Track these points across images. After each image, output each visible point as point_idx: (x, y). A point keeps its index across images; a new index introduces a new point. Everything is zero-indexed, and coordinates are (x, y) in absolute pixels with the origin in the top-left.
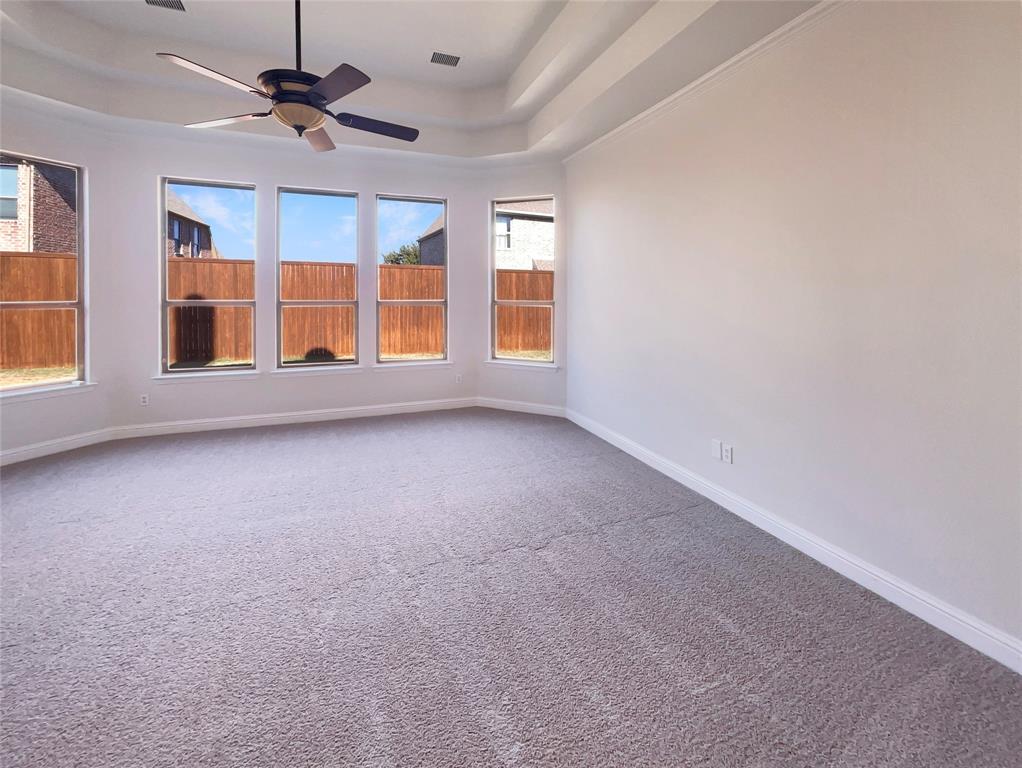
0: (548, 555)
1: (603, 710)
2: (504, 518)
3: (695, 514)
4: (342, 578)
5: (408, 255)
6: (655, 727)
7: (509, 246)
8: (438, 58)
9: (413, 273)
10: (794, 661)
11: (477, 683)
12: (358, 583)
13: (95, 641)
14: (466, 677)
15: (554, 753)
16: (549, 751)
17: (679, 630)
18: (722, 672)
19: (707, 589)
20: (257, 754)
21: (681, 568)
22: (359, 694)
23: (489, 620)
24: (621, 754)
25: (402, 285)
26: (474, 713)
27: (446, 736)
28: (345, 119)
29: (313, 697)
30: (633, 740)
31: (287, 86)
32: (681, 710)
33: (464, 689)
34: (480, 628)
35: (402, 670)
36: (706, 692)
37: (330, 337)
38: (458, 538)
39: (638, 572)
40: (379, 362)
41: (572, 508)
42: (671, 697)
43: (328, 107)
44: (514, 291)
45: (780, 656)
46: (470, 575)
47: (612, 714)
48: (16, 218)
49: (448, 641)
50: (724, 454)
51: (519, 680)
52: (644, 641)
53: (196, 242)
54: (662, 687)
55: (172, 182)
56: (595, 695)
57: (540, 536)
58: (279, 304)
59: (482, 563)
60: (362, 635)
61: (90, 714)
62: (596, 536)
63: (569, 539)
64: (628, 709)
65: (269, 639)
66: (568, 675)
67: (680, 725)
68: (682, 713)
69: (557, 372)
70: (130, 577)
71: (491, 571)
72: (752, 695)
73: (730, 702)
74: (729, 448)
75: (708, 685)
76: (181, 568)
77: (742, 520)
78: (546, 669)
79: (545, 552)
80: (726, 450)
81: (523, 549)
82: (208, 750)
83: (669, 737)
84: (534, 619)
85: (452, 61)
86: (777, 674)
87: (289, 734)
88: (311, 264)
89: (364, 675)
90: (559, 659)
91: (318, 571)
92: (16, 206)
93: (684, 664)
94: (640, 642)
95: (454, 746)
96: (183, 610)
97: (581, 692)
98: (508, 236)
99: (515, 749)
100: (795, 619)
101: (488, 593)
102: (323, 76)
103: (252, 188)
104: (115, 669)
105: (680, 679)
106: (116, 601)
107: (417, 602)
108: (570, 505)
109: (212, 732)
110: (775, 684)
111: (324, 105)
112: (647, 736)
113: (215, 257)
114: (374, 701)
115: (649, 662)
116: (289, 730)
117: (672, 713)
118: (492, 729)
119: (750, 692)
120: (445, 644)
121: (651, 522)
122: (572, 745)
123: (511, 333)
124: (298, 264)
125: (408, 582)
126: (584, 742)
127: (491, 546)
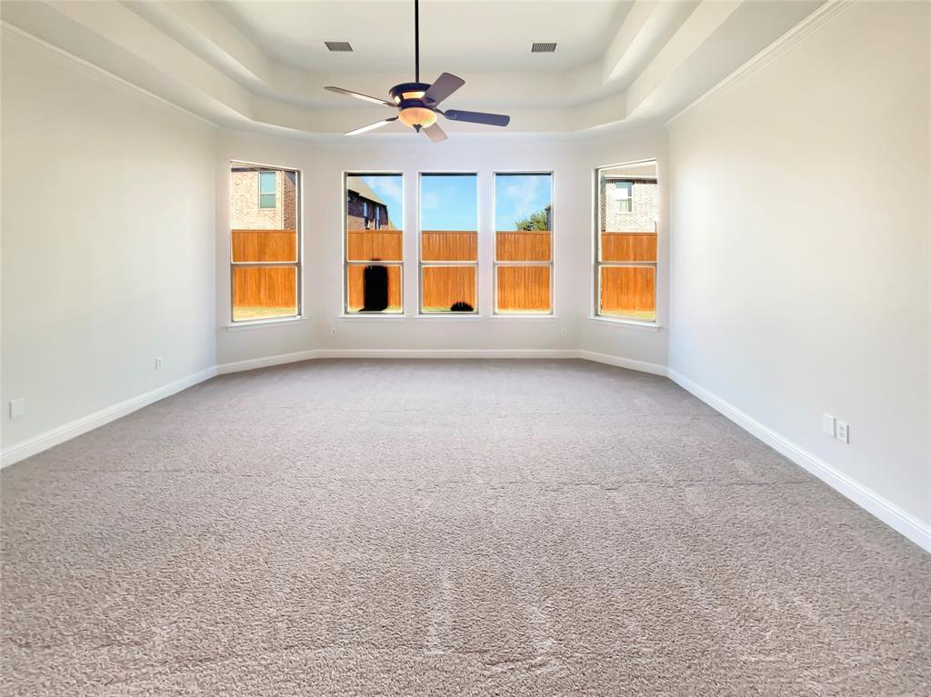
0: (618, 497)
1: (638, 640)
2: (582, 457)
3: (796, 490)
4: (442, 478)
5: (538, 222)
6: (689, 672)
7: (630, 210)
8: (537, 48)
9: (536, 238)
10: (885, 667)
11: (528, 583)
12: (452, 485)
13: (289, 484)
14: (521, 577)
15: (581, 658)
16: (577, 654)
17: (742, 597)
18: (782, 651)
19: (788, 568)
20: (365, 580)
21: (760, 540)
22: (437, 564)
23: (550, 537)
24: (646, 682)
25: (525, 249)
26: (520, 605)
27: (494, 614)
28: (452, 114)
29: (407, 556)
30: (662, 675)
31: (407, 96)
32: (722, 668)
33: (516, 585)
34: (540, 541)
35: (471, 557)
36: (757, 662)
37: (467, 292)
38: (539, 467)
39: (708, 531)
40: (495, 313)
41: (652, 460)
42: (714, 654)
43: (438, 107)
44: (631, 253)
45: (865, 657)
46: (542, 498)
47: (646, 647)
48: (275, 207)
49: (512, 545)
50: (839, 430)
51: (565, 591)
52: (697, 595)
53: (378, 218)
54: (707, 641)
55: (350, 175)
56: (632, 625)
57: (613, 479)
58: (420, 263)
59: (555, 491)
60: (447, 523)
61: (280, 526)
62: (671, 489)
63: (642, 487)
64: (664, 648)
65: (385, 509)
66: (610, 601)
67: (717, 680)
68: (722, 671)
69: (658, 331)
70: (313, 449)
71: (562, 499)
72: (815, 683)
73: (782, 680)
74: (845, 426)
75: (762, 657)
76: (340, 450)
77: (860, 509)
78: (591, 590)
79: (615, 493)
80: (841, 428)
81: (596, 487)
82: (337, 568)
83: (701, 687)
84: (590, 546)
85: (551, 47)
86: (853, 673)
87: (387, 575)
88: (453, 233)
89: (444, 552)
90: (605, 586)
91: (426, 470)
92: (275, 199)
93: (738, 630)
94: (692, 595)
95: (499, 622)
96: (338, 477)
97: (620, 618)
98: (630, 200)
99: (549, 642)
100: (902, 626)
101: (553, 515)
102: (431, 83)
103: (400, 175)
104: (296, 503)
105: (729, 641)
106: (303, 462)
107: (494, 509)
108: (651, 458)
109: (342, 558)
110: (849, 682)
111: (435, 106)
112: (677, 677)
113: (390, 229)
114: (447, 572)
115: (696, 616)
116: (387, 572)
117: (711, 667)
118: (532, 621)
119: (813, 679)
120: (509, 546)
121: (737, 488)
122: (600, 657)
123: (628, 292)
124: (443, 233)
125: (491, 492)
126: (612, 660)
127: (565, 479)
